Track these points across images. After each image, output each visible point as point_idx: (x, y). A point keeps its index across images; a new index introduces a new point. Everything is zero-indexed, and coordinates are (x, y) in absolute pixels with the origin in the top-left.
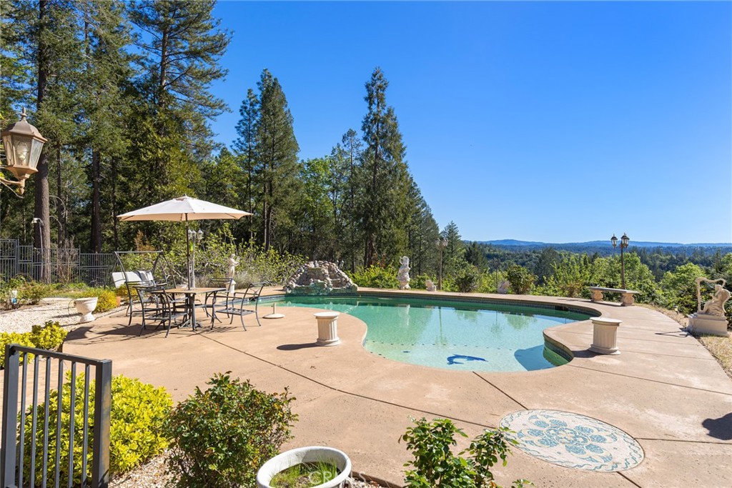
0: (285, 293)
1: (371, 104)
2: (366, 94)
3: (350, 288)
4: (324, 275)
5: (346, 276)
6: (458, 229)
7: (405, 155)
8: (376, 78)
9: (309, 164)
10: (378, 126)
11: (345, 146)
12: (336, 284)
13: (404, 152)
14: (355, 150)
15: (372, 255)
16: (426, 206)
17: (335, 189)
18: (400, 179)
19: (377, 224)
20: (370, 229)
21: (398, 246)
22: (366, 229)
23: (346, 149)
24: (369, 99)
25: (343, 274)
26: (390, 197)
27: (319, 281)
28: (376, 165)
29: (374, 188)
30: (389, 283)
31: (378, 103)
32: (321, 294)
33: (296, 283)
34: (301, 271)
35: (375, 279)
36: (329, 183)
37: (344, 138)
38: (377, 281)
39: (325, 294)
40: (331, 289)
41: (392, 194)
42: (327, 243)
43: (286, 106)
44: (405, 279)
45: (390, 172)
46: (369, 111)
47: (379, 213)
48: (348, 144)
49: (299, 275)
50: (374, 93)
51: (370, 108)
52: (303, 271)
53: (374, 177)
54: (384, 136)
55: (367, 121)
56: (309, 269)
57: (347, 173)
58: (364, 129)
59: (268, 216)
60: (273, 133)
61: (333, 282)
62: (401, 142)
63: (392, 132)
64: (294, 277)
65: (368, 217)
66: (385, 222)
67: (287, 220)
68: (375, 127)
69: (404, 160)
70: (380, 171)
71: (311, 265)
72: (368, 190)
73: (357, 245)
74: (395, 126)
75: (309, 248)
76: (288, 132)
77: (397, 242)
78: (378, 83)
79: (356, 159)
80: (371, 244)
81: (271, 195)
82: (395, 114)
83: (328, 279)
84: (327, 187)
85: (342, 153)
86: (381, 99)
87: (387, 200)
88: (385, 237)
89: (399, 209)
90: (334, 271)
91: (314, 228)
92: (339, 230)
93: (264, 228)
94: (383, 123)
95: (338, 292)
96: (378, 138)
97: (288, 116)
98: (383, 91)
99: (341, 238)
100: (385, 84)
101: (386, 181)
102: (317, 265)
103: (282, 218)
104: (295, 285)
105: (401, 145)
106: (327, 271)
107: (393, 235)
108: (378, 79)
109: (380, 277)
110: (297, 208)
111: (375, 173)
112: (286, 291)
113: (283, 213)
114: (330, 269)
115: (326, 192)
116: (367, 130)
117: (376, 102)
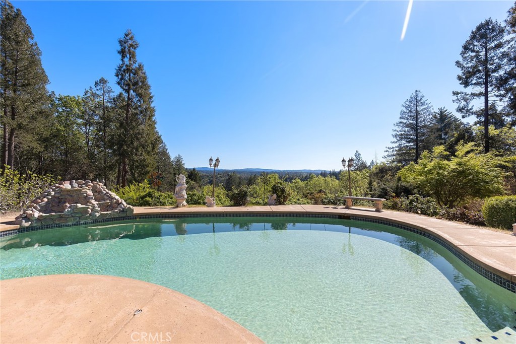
0: (18, 226)
1: (123, 57)
2: (119, 48)
3: (124, 211)
4: (86, 197)
5: (117, 197)
6: (183, 159)
7: (153, 101)
8: (128, 38)
9: (60, 99)
10: (130, 75)
11: (97, 90)
12: (104, 207)
13: (153, 99)
14: (107, 95)
15: (125, 176)
16: (163, 143)
17: (88, 123)
18: (149, 119)
19: (130, 152)
20: (123, 155)
21: (148, 169)
22: (119, 155)
23: (98, 93)
24: (122, 53)
25: (114, 194)
26: (141, 131)
27: (79, 205)
28: (128, 105)
29: (127, 123)
30: (161, 200)
31: (130, 58)
32: (82, 222)
33: (40, 211)
34: (49, 194)
35: (145, 196)
36: (82, 117)
37: (96, 83)
38: (148, 199)
39: (89, 221)
40: (98, 214)
41: (143, 129)
42: (80, 167)
43: (32, 38)
44: (183, 196)
45: (141, 112)
46: (122, 63)
47: (132, 143)
48: (100, 89)
49: (46, 200)
50: (127, 48)
51: (122, 60)
52: (53, 193)
53: (127, 115)
54: (136, 84)
55: (120, 70)
56: (61, 191)
57: (100, 112)
58: (117, 75)
59: (10, 139)
60: (16, 62)
61: (100, 206)
62: (150, 91)
63: (143, 82)
64: (38, 203)
65: (122, 146)
66: (137, 150)
67: (35, 145)
68: (127, 75)
69: (152, 105)
70: (132, 111)
71: (67, 186)
72: (121, 124)
73: (111, 168)
74: (145, 78)
75: (61, 170)
76: (34, 62)
77: (147, 166)
78: (130, 42)
79: (108, 102)
80: (124, 167)
81: (13, 119)
82: (145, 69)
83: (93, 202)
84: (80, 121)
85: (94, 95)
86: (133, 56)
87: (139, 133)
88: (137, 161)
89: (149, 141)
90: (100, 192)
91: (66, 154)
92: (91, 156)
93: (6, 151)
94: (134, 74)
95: (107, 217)
96: (131, 84)
97: (34, 48)
98: (135, 48)
99: (94, 163)
100: (136, 44)
101: (137, 119)
102: (76, 185)
103: (27, 141)
104: (37, 214)
105: (150, 93)
106: (90, 193)
107: (144, 160)
108: (130, 39)
109: (150, 195)
110: (46, 134)
111: (128, 111)
112: (20, 223)
113: (29, 137)
114: (94, 190)
115: (79, 125)
116: (120, 77)
117: (128, 56)
